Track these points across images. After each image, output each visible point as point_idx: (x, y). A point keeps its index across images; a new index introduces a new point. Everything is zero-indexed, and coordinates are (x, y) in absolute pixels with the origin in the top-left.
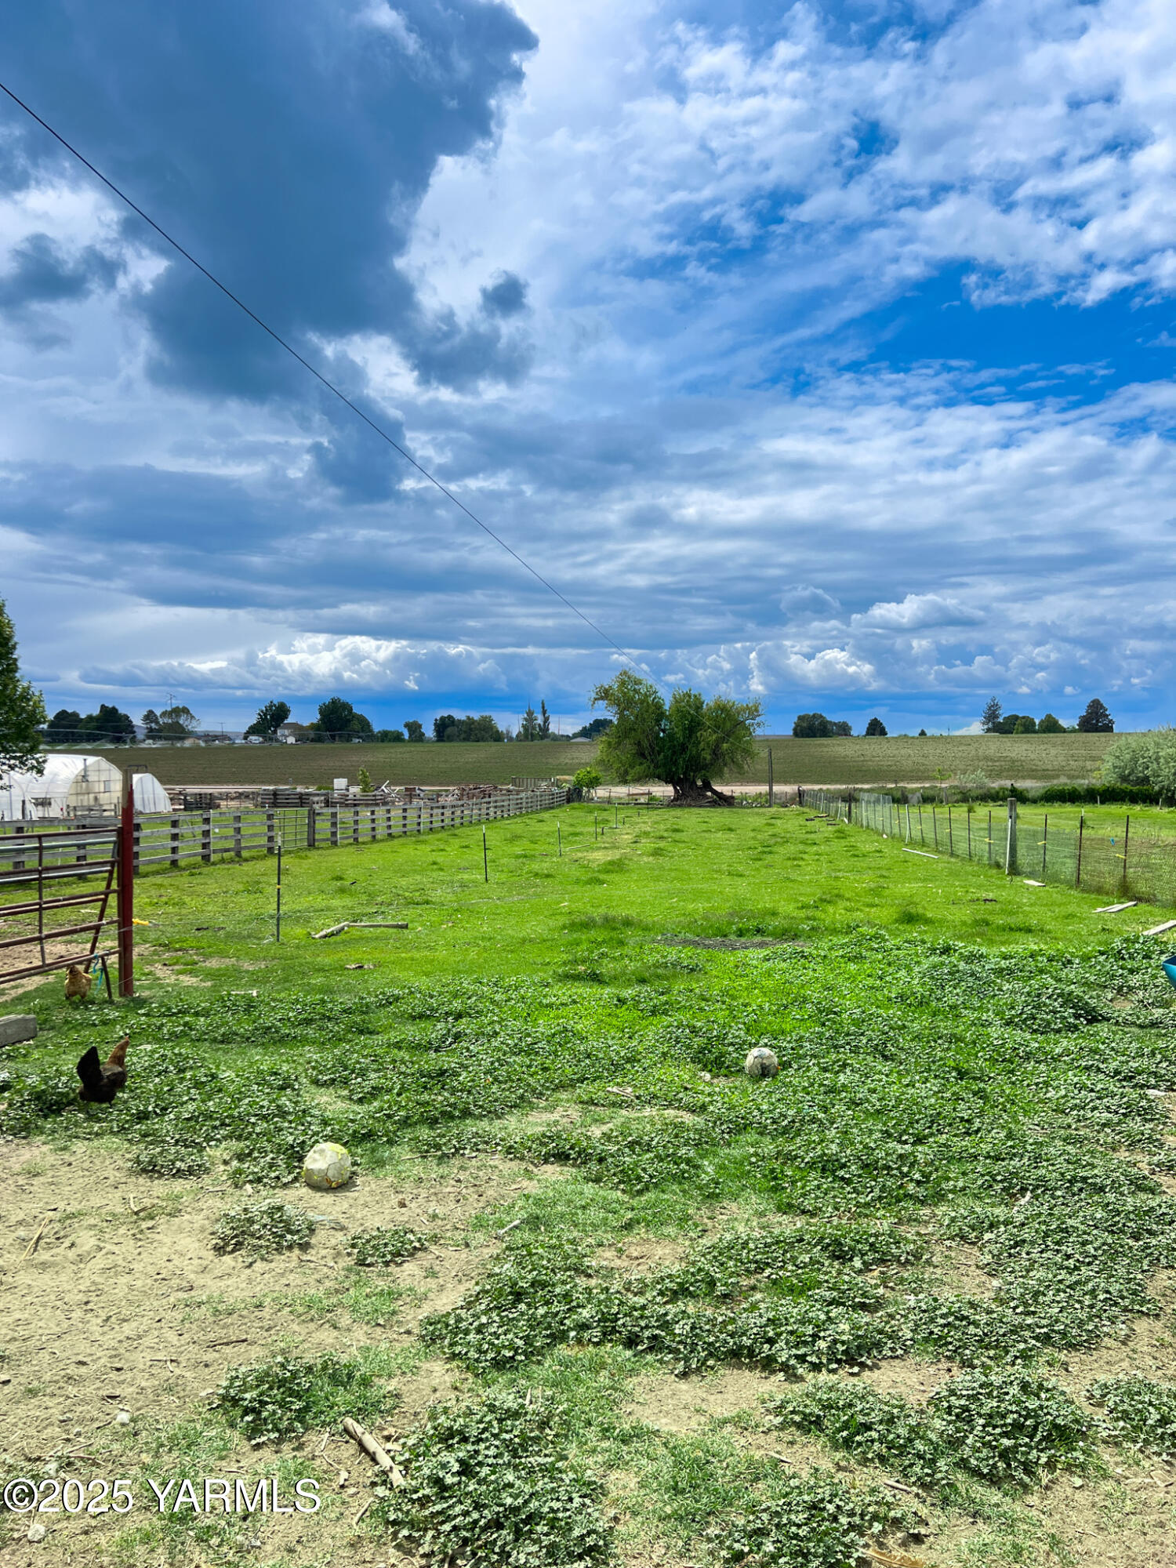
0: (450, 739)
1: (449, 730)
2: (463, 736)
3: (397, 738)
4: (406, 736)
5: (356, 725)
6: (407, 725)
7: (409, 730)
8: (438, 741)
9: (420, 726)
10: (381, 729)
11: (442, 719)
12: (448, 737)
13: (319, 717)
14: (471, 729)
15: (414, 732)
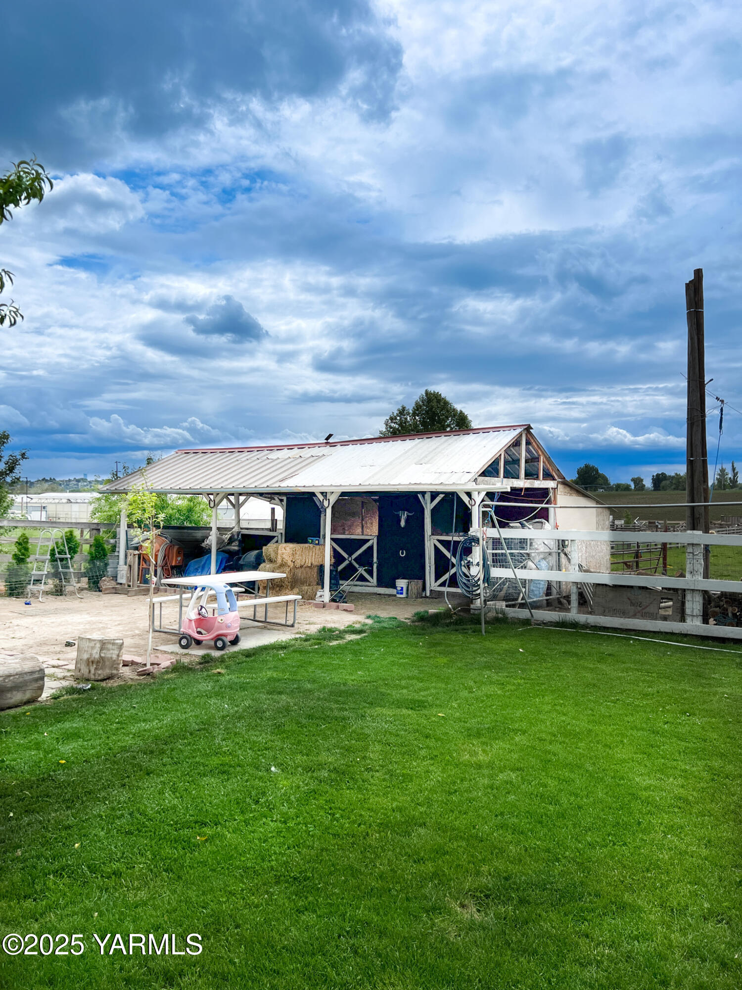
0: (664, 489)
1: (663, 483)
2: (673, 487)
3: (627, 488)
4: (633, 487)
5: (600, 481)
6: (633, 480)
7: (634, 483)
8: (654, 490)
9: (642, 480)
10: (615, 483)
11: (658, 475)
12: (663, 487)
13: (577, 476)
14: (679, 482)
15: (638, 484)
